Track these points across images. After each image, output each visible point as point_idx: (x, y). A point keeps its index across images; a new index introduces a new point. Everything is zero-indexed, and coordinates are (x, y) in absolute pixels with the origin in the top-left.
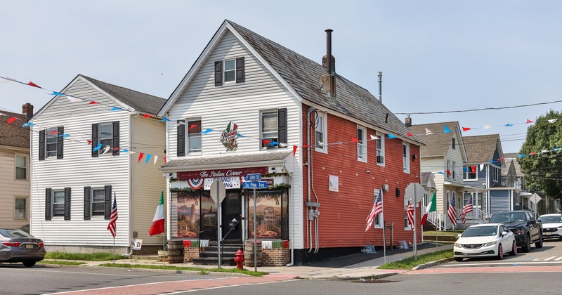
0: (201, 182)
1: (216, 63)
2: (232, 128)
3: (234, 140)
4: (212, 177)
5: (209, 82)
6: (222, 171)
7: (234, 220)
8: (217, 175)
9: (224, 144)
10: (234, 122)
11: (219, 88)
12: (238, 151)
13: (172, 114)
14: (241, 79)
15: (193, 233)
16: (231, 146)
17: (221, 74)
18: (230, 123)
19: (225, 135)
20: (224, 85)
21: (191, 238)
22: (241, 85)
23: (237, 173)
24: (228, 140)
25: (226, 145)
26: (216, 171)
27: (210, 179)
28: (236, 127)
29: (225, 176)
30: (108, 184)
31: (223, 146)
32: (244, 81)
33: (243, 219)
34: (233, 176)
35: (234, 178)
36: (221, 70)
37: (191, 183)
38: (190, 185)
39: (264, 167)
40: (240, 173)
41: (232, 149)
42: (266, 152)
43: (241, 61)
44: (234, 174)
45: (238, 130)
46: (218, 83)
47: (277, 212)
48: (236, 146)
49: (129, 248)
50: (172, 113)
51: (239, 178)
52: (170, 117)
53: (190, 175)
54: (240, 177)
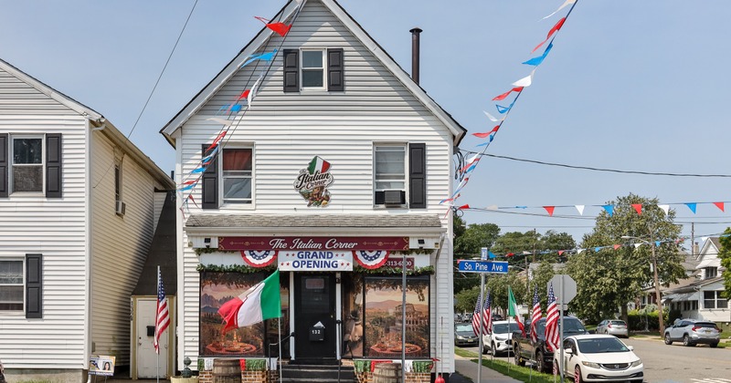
0: (270, 257)
1: (286, 52)
2: (319, 167)
3: (322, 188)
4: (295, 249)
5: (270, 83)
6: (316, 240)
7: (319, 324)
8: (305, 246)
9: (303, 194)
10: (324, 158)
11: (292, 97)
12: (330, 207)
13: (189, 132)
14: (337, 85)
15: (248, 346)
16: (318, 197)
17: (297, 72)
18: (315, 160)
19: (304, 178)
20: (302, 93)
21: (246, 355)
22: (337, 96)
23: (347, 245)
24: (310, 187)
25: (306, 196)
26: (305, 240)
27: (291, 253)
28: (326, 166)
29: (324, 248)
30: (34, 250)
31: (301, 197)
32: (343, 90)
33: (338, 322)
34: (338, 249)
35: (340, 253)
36: (296, 66)
37: (249, 257)
38: (247, 261)
39: (402, 238)
40: (353, 245)
41: (318, 204)
42: (386, 212)
43: (336, 56)
44: (341, 245)
45: (331, 172)
46: (290, 86)
47: (421, 313)
48: (328, 198)
49: (85, 372)
50: (189, 130)
51: (351, 253)
52: (184, 137)
53: (247, 243)
54: (354, 252)
